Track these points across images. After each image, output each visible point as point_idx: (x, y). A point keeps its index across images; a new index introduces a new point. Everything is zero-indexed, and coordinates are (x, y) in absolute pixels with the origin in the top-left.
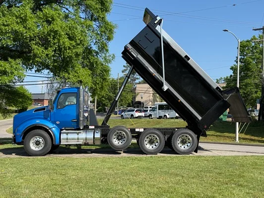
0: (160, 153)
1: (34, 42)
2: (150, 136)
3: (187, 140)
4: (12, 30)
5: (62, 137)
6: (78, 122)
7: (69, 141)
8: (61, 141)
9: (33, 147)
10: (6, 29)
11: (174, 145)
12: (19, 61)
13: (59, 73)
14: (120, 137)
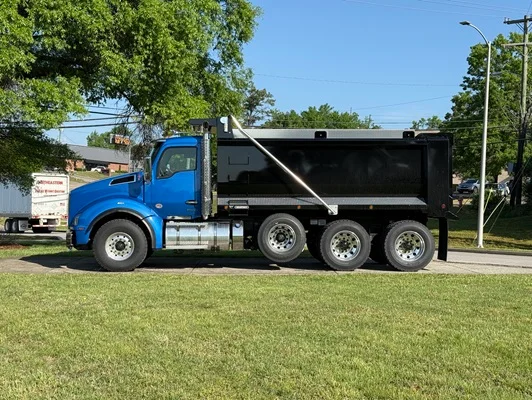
0: (362, 268)
1: (106, 44)
2: (341, 234)
3: (414, 242)
4: (65, 17)
5: (167, 235)
6: (199, 206)
7: (181, 243)
8: (167, 243)
9: (111, 254)
10: (52, 16)
11: (390, 253)
12: (76, 81)
13: (150, 106)
14: (282, 237)
